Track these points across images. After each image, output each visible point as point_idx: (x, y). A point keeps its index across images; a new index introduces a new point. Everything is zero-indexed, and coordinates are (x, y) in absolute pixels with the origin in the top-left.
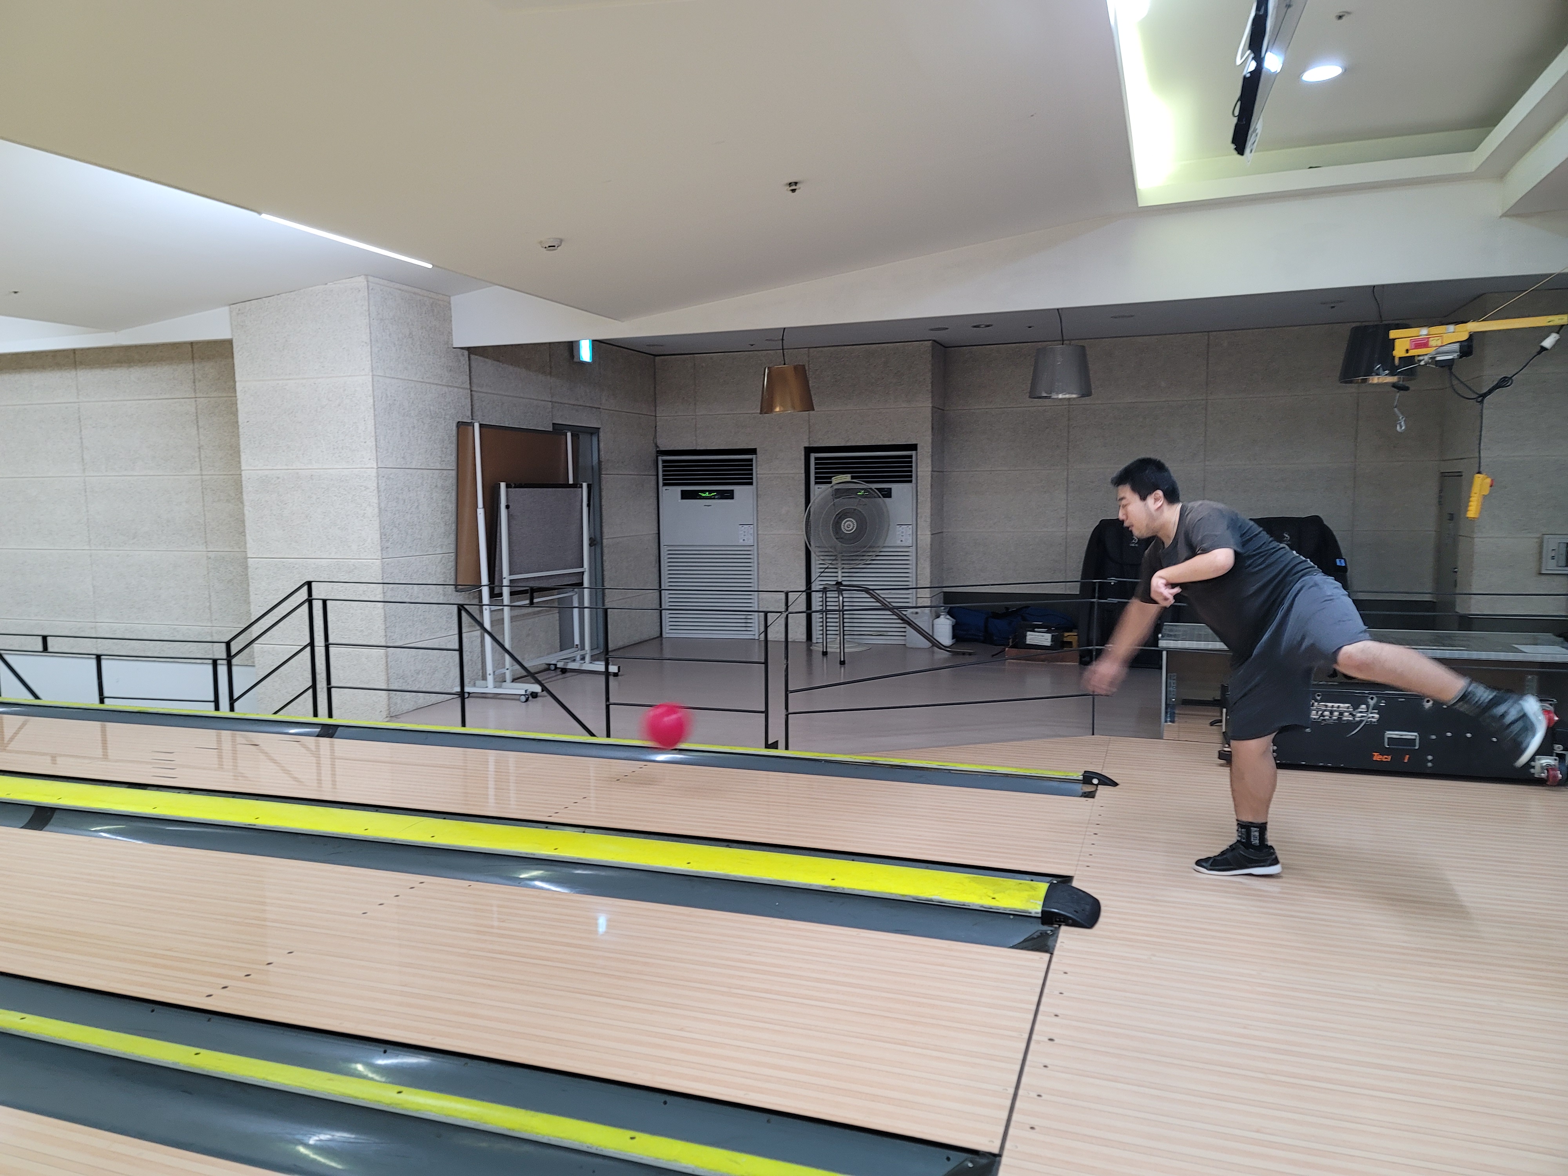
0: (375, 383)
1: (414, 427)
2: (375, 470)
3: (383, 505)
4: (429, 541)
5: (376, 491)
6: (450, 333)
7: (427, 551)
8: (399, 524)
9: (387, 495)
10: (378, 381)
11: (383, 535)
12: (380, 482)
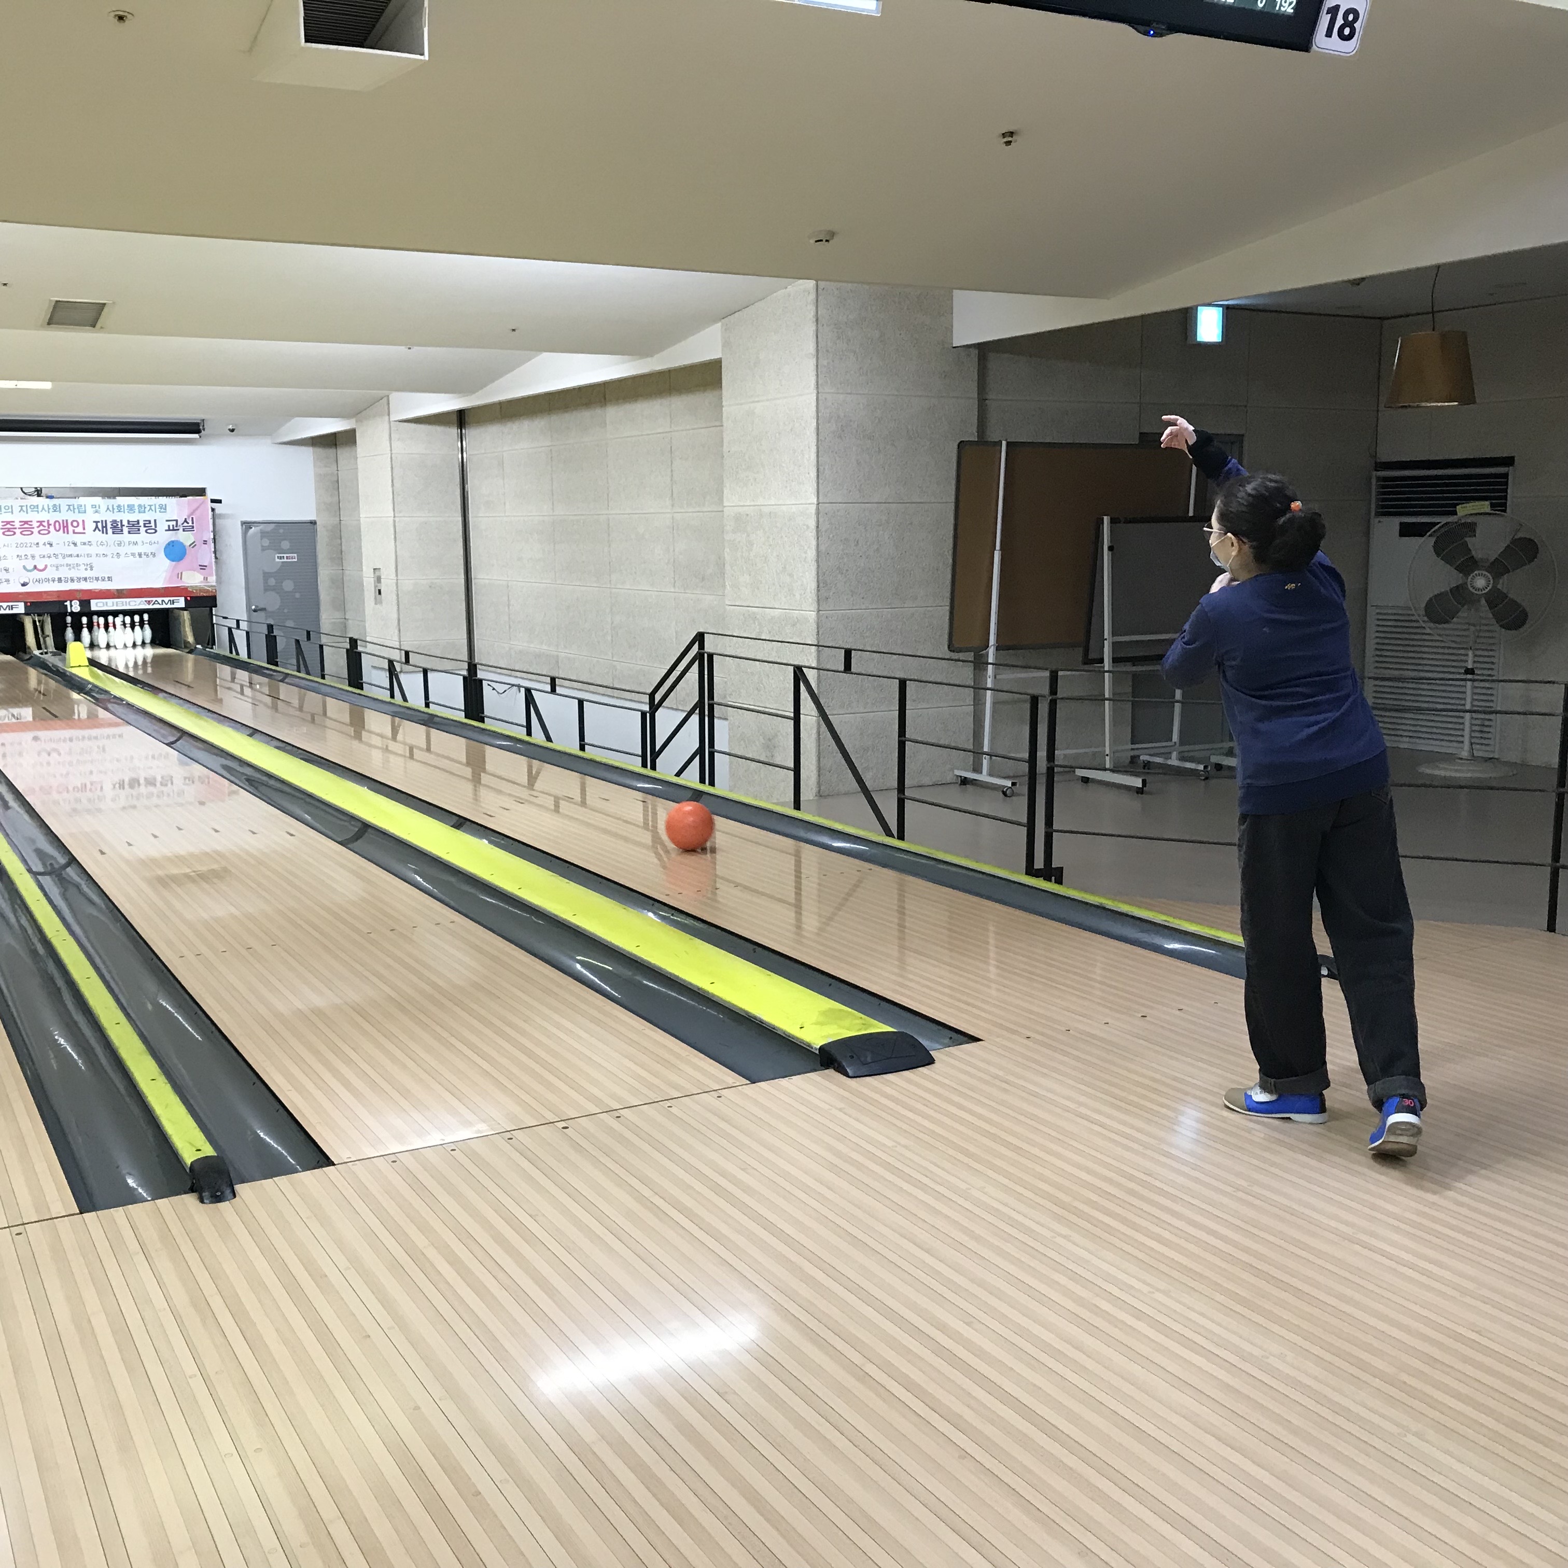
0: (820, 402)
1: (879, 451)
2: (814, 507)
3: (822, 548)
4: (894, 592)
5: (815, 531)
6: (949, 330)
7: (889, 604)
8: (847, 570)
9: (831, 536)
10: (826, 399)
11: (821, 584)
12: (821, 520)
